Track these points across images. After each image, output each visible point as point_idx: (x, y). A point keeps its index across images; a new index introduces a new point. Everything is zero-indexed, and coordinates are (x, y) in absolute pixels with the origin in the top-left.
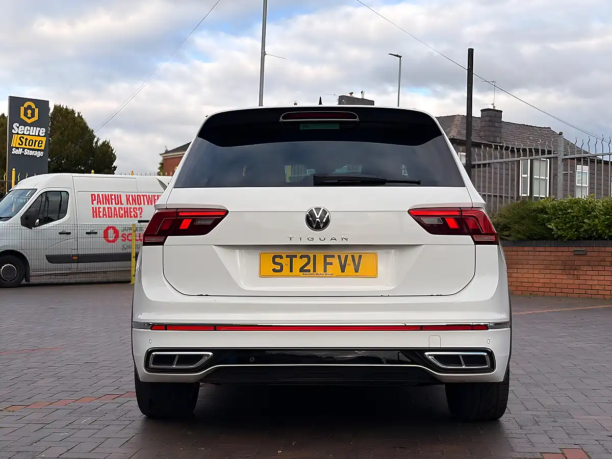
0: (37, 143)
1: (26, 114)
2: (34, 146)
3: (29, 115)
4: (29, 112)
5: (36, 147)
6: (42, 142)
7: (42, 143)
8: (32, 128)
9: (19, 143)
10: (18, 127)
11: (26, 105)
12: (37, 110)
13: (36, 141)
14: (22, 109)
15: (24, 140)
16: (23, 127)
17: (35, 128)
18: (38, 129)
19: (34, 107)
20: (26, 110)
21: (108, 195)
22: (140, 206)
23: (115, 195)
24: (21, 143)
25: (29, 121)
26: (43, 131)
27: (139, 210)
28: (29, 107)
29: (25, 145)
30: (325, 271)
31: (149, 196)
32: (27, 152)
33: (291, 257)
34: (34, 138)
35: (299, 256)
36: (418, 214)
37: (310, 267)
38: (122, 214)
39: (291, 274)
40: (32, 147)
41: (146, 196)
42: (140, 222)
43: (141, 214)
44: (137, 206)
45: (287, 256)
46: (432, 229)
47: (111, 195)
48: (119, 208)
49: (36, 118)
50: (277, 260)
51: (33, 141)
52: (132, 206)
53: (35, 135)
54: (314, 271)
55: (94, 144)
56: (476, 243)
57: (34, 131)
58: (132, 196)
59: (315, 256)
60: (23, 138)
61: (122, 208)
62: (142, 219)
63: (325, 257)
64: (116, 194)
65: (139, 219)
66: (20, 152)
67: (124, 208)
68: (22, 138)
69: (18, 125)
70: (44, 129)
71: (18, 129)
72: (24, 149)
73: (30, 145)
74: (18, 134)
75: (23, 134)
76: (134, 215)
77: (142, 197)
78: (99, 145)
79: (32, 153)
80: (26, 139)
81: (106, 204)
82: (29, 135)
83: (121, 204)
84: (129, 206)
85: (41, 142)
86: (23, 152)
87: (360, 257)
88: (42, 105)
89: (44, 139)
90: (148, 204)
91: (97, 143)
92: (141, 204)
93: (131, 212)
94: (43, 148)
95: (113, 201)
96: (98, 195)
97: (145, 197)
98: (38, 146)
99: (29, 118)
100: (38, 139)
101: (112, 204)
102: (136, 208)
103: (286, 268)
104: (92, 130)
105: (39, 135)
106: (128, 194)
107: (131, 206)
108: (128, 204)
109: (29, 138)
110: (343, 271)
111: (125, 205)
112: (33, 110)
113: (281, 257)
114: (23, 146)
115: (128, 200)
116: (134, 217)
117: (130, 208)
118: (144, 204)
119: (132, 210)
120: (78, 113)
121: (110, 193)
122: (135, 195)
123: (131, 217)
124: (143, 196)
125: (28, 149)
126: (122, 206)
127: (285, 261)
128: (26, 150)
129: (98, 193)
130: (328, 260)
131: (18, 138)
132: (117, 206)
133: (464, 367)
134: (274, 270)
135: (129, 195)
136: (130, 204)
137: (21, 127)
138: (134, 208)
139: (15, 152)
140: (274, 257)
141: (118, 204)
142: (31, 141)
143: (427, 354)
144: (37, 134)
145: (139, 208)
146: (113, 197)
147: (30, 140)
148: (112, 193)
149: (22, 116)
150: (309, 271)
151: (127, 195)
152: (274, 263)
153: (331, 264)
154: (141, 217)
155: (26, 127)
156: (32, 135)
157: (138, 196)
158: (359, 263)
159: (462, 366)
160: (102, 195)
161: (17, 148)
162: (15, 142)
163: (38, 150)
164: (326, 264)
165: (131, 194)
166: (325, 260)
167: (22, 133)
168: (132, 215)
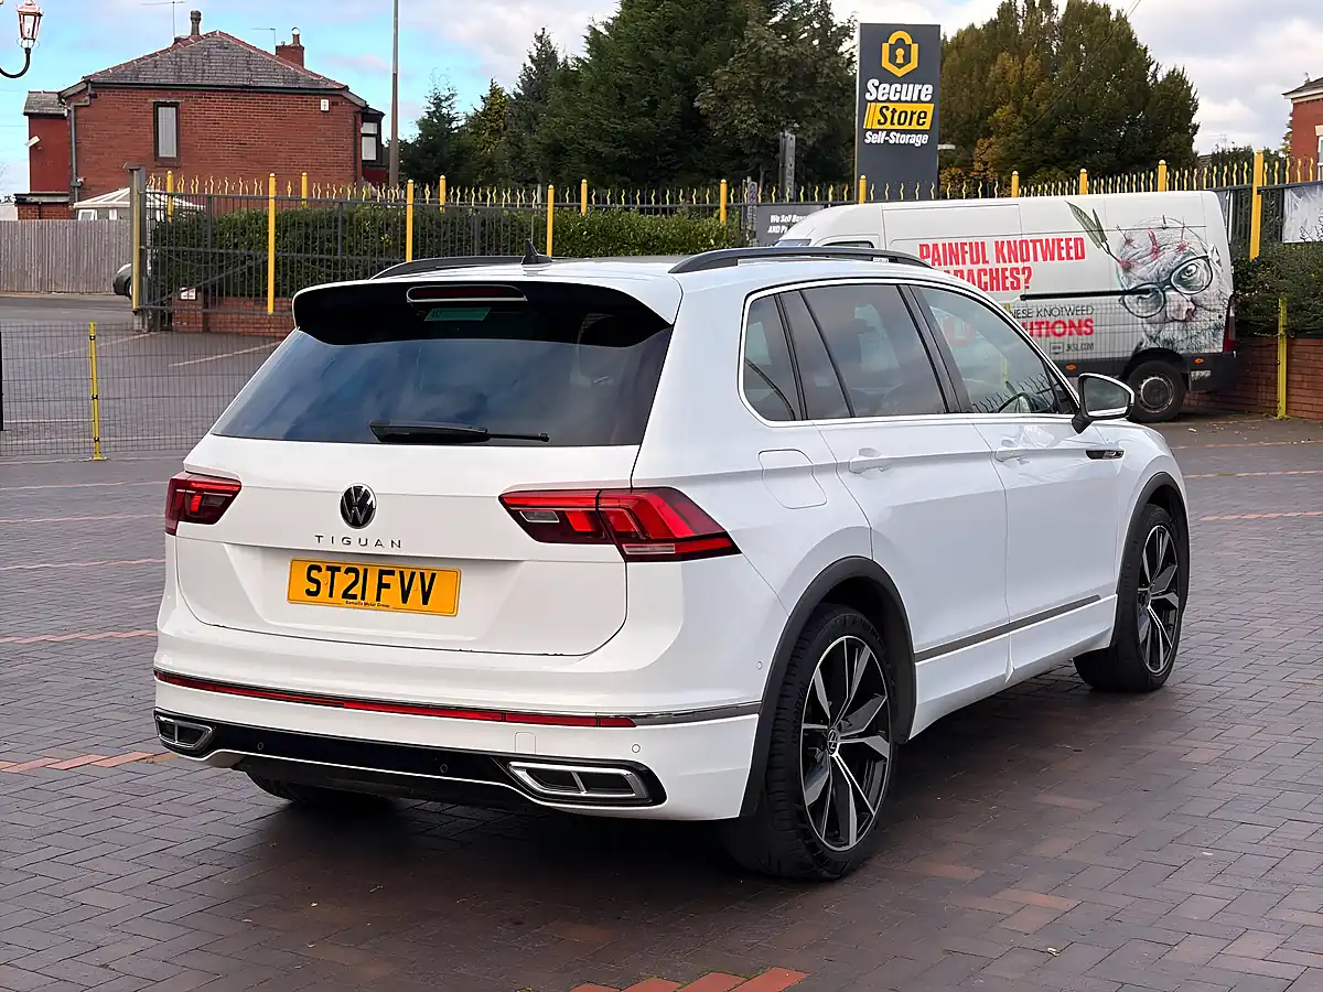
0: (915, 117)
1: (892, 59)
2: (910, 124)
3: (900, 60)
4: (900, 52)
5: (914, 126)
6: (925, 113)
7: (925, 118)
8: (905, 86)
9: (879, 121)
10: (877, 88)
11: (892, 40)
12: (915, 47)
13: (913, 113)
14: (885, 47)
15: (888, 114)
16: (887, 86)
17: (911, 86)
18: (918, 87)
19: (908, 41)
20: (893, 48)
21: (956, 244)
22: (1026, 264)
23: (971, 244)
24: (882, 121)
25: (899, 73)
26: (927, 91)
27: (1024, 273)
28: (900, 42)
29: (892, 123)
30: (378, 599)
31: (1047, 240)
32: (895, 138)
33: (333, 570)
34: (909, 108)
35: (343, 570)
36: (514, 504)
37: (357, 590)
38: (986, 283)
39: (331, 600)
40: (906, 127)
41: (1041, 241)
42: (1024, 297)
43: (1027, 281)
44: (1020, 265)
45: (328, 568)
46: (539, 533)
47: (963, 244)
48: (979, 271)
49: (914, 64)
50: (314, 574)
51: (906, 113)
52: (1008, 266)
53: (912, 102)
54: (363, 598)
55: (1149, 78)
56: (628, 559)
57: (910, 91)
58: (1009, 242)
59: (366, 571)
60: (887, 108)
61: (985, 270)
62: (1028, 292)
63: (382, 573)
64: (973, 240)
65: (1022, 291)
66: (880, 138)
67: (991, 270)
68: (884, 110)
69: (876, 83)
70: (930, 87)
71: (877, 91)
72: (889, 132)
73: (902, 121)
74: (876, 100)
75: (888, 100)
76: (1012, 283)
77: (1031, 245)
78: (1160, 79)
79: (904, 139)
80: (894, 111)
81: (951, 263)
82: (899, 101)
83: (985, 262)
84: (1002, 265)
85: (922, 115)
86: (887, 138)
87: (433, 575)
88: (926, 34)
89: (930, 108)
90: (1045, 259)
91: (1154, 76)
92: (1028, 259)
93: (1005, 278)
94: (927, 127)
95: (967, 256)
96: (935, 246)
97: (1038, 244)
98: (918, 124)
99: (900, 66)
100: (918, 108)
101: (964, 263)
102: (1017, 269)
103: (325, 590)
104: (1146, 48)
105: (919, 101)
106: (1000, 239)
107: (1005, 265)
108: (998, 261)
109: (900, 107)
110: (405, 601)
111: (993, 264)
112: (908, 49)
113: (319, 569)
114: (888, 126)
115: (999, 251)
116: (1013, 288)
117: (1004, 270)
118: (1036, 259)
119: (1008, 274)
120: (1118, 12)
121: (959, 241)
122: (1015, 242)
123: (1005, 288)
124: (1034, 242)
125: (897, 131)
126: (986, 266)
127: (324, 576)
128: (892, 134)
129: (935, 241)
130: (386, 579)
131: (878, 109)
132: (975, 268)
133: (583, 794)
134: (309, 592)
135: (1003, 242)
136: (1005, 262)
137: (883, 86)
138: (1012, 269)
139: (871, 138)
140: (311, 568)
141: (978, 262)
142: (903, 115)
143: (513, 764)
144: (915, 99)
145: (1024, 269)
146: (967, 248)
147: (901, 113)
148: (964, 241)
149: (886, 64)
150: (354, 597)
151: (997, 243)
152: (311, 579)
153: (388, 586)
154: (1027, 287)
155: (894, 86)
156: (906, 102)
157: (1021, 242)
158: (430, 587)
159: (579, 790)
160: (944, 245)
161: (876, 131)
162: (872, 118)
163: (917, 132)
164: (381, 586)
165: (1006, 239)
166: (380, 579)
167: (885, 98)
168: (1008, 284)
